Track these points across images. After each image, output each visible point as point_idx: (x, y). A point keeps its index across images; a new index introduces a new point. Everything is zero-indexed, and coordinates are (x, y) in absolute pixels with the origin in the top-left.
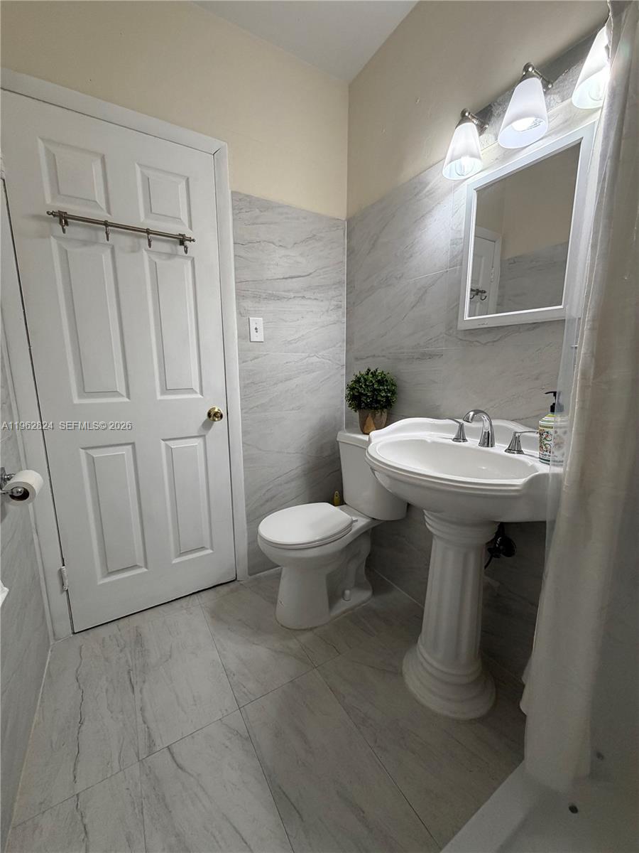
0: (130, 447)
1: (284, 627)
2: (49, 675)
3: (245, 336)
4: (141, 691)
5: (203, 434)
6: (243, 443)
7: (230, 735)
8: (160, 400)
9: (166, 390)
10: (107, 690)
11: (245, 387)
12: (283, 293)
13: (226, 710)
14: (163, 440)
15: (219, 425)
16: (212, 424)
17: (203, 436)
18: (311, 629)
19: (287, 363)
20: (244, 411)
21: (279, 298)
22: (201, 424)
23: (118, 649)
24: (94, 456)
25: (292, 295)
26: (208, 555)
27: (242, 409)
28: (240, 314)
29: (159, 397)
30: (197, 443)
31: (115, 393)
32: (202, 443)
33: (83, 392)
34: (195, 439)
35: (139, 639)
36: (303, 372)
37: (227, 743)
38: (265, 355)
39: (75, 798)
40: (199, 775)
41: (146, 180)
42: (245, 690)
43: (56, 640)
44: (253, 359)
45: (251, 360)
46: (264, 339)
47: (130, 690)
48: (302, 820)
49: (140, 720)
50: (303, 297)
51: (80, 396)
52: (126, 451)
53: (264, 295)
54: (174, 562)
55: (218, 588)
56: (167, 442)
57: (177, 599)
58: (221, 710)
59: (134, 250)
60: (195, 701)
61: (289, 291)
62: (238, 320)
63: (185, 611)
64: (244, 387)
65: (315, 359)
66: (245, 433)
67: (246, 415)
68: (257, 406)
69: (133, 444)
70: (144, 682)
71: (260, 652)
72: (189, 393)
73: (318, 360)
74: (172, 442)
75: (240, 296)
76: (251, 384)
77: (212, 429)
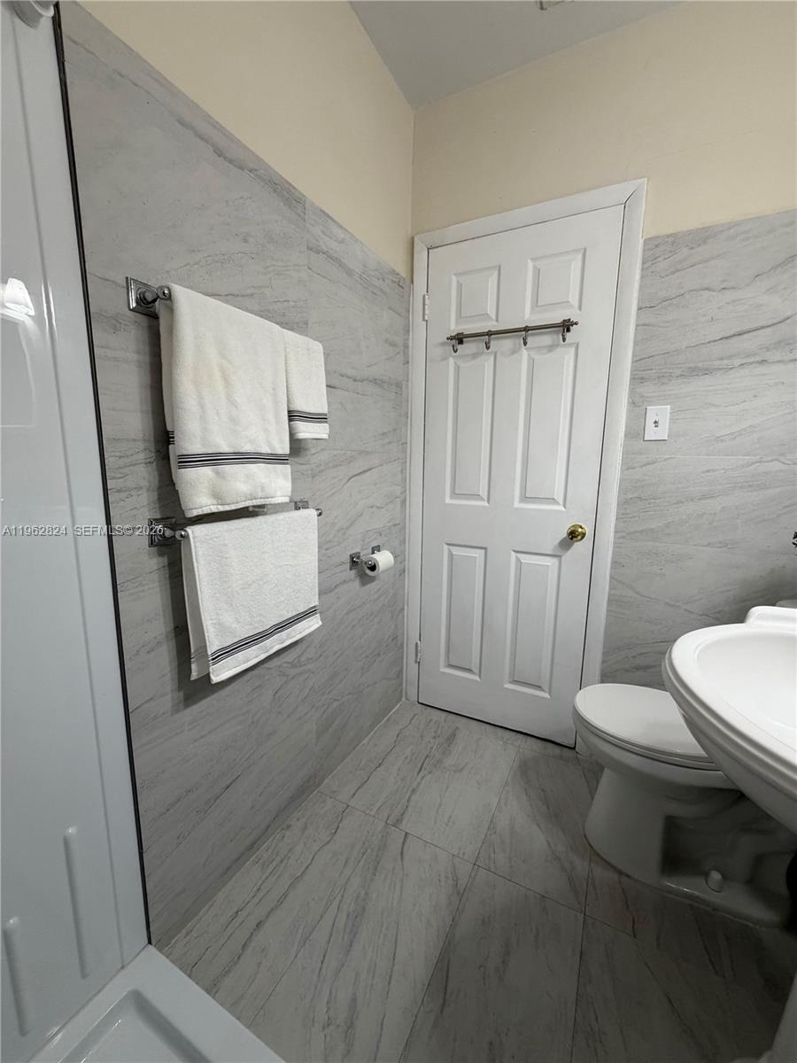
0: (483, 551)
1: (587, 839)
2: (388, 720)
3: (635, 433)
4: (423, 777)
5: (559, 554)
6: (612, 577)
7: (450, 876)
8: (517, 509)
9: (525, 498)
10: (407, 758)
11: (626, 502)
12: (719, 362)
13: (464, 854)
14: (514, 551)
15: (580, 547)
16: (572, 545)
17: (559, 557)
18: (620, 873)
19: (708, 471)
20: (619, 535)
21: (707, 371)
22: (559, 541)
23: (433, 734)
24: (454, 553)
25: (737, 362)
26: (543, 698)
27: (616, 532)
28: (633, 403)
29: (517, 504)
30: (550, 562)
31: (477, 497)
32: (557, 563)
33: (454, 495)
34: (548, 558)
35: (452, 738)
36: (741, 488)
37: (443, 879)
38: (666, 459)
39: (345, 806)
40: (407, 875)
41: (537, 272)
42: (492, 855)
43: (407, 699)
44: (645, 465)
45: (641, 467)
46: (669, 436)
47: (417, 770)
48: (442, 1011)
49: (407, 796)
50: (763, 362)
51: (451, 497)
52: (479, 554)
53: (678, 372)
54: (506, 686)
55: (549, 745)
56: (519, 555)
57: (502, 727)
58: (460, 849)
59: (514, 351)
60: (449, 821)
61: (730, 357)
62: (629, 411)
63: (501, 743)
64: (624, 504)
65: (776, 466)
66: (615, 563)
67: (621, 540)
68: (641, 532)
69: (485, 549)
70: (430, 773)
71: (538, 839)
72: (550, 503)
73: (784, 467)
74: (523, 555)
75: (637, 379)
76: (635, 499)
77: (570, 551)
